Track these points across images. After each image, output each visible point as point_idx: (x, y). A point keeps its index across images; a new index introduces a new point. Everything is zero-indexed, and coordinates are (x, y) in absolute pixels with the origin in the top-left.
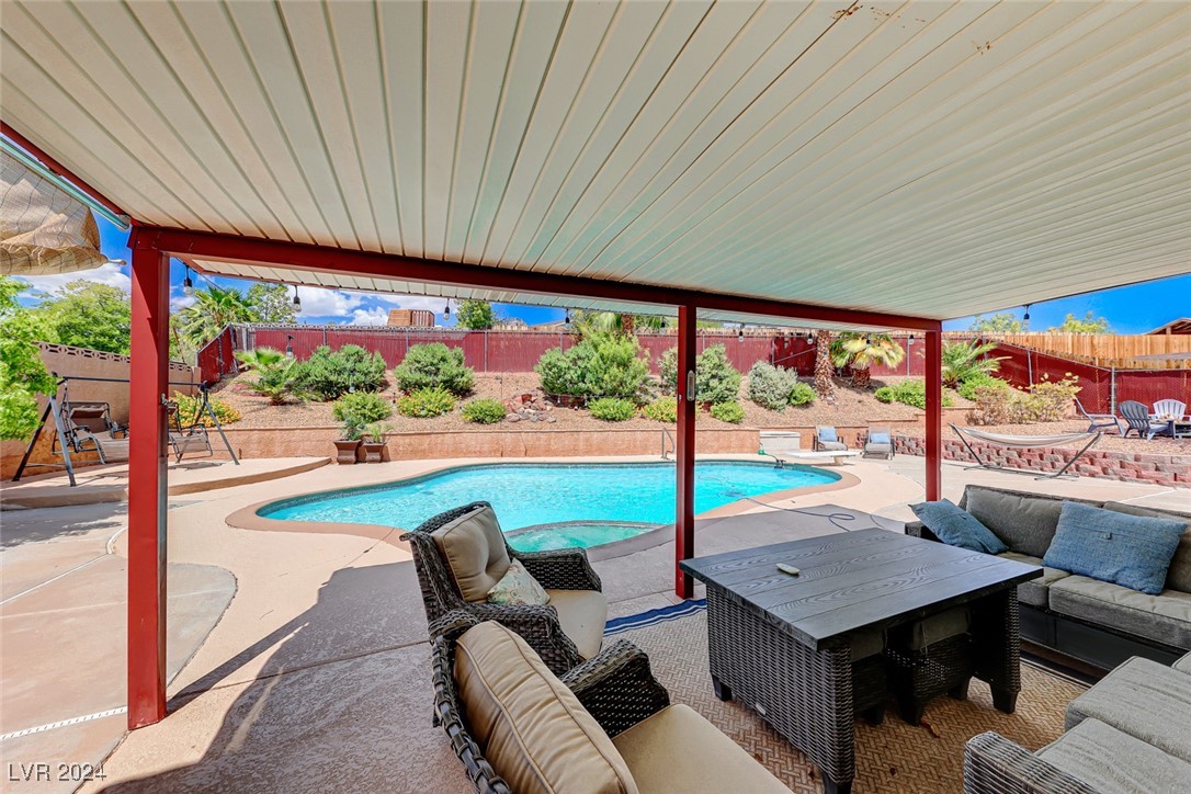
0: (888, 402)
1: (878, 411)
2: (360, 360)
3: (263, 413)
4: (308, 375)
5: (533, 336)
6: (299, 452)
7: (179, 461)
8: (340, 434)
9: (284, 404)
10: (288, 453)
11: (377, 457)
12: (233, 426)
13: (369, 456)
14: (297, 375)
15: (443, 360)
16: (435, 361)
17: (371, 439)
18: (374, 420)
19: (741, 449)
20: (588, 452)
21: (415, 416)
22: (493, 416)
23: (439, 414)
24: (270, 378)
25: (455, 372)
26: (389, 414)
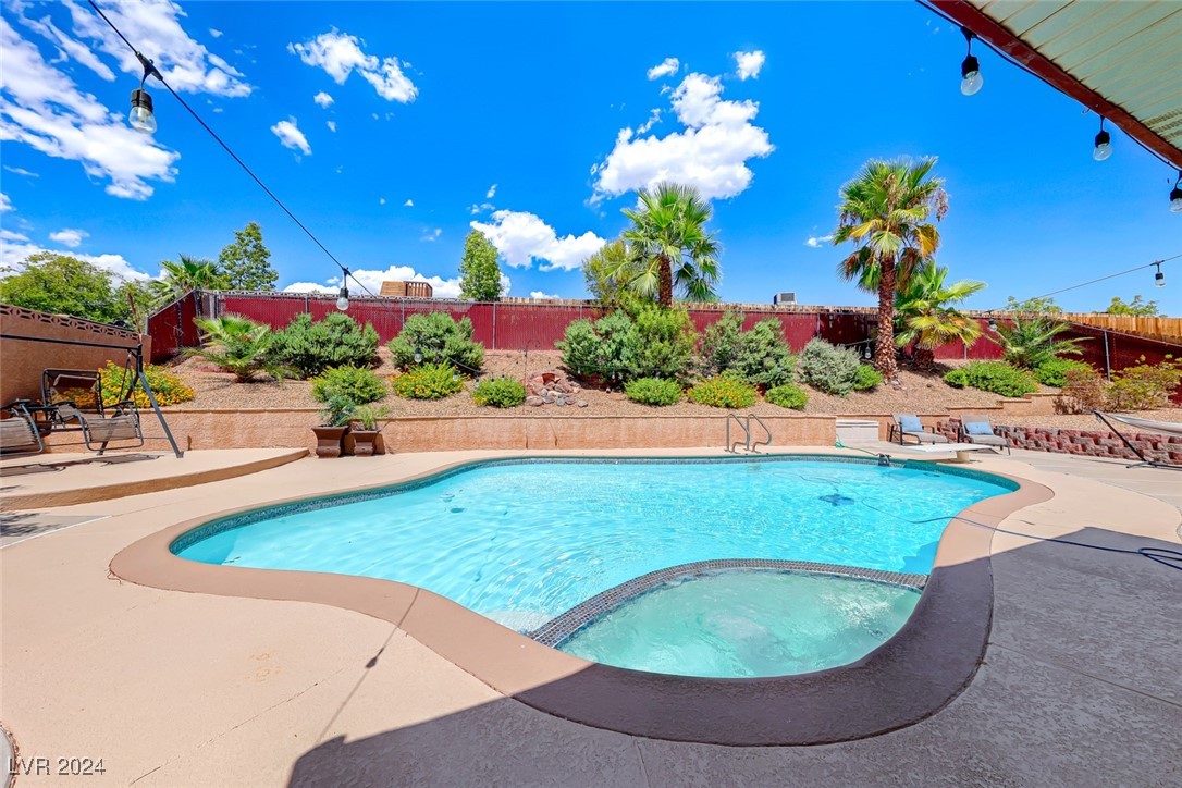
0: (960, 387)
1: (954, 397)
2: (348, 330)
3: (225, 392)
4: (284, 347)
5: (547, 309)
6: (267, 441)
7: (101, 452)
8: (320, 419)
9: (252, 381)
10: (252, 442)
11: (369, 448)
12: (181, 407)
13: (358, 448)
14: (269, 346)
15: (449, 331)
16: (440, 332)
17: (361, 425)
18: (365, 401)
19: (814, 441)
20: (630, 444)
21: (416, 397)
22: (512, 398)
23: (445, 396)
24: (234, 349)
25: (463, 346)
26: (383, 396)
